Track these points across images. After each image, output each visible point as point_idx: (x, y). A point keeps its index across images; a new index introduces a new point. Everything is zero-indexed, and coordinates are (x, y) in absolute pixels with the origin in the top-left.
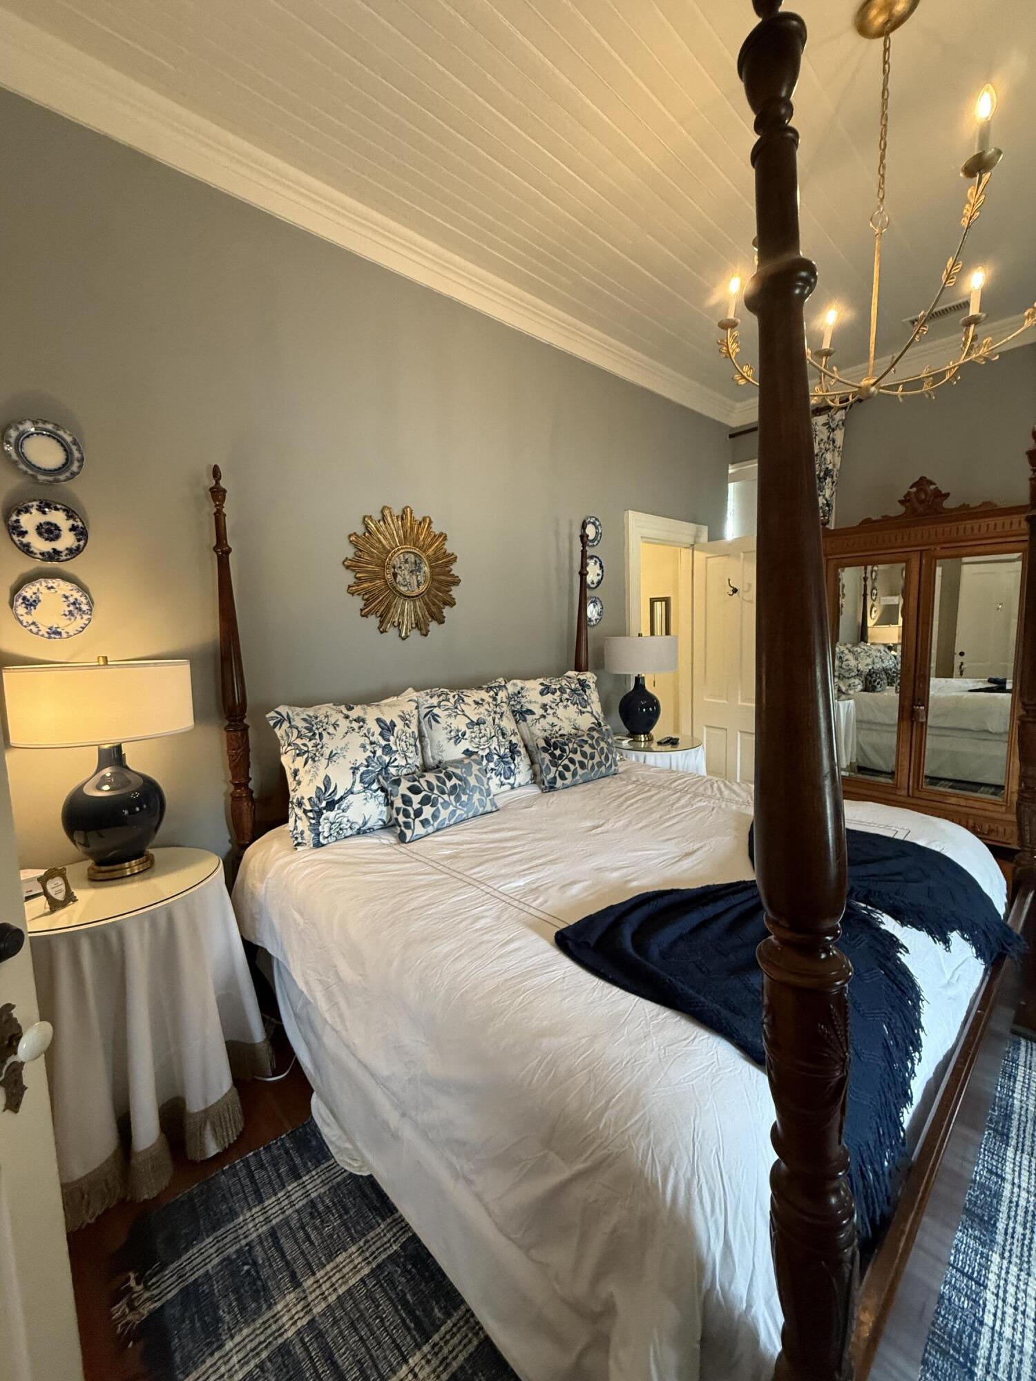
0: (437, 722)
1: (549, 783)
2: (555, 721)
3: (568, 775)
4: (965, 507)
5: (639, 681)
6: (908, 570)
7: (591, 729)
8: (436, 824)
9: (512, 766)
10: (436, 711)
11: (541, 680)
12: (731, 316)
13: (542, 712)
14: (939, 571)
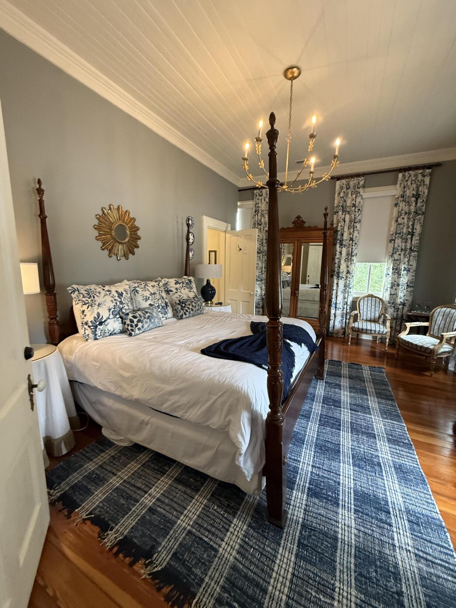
0: (138, 293)
1: (180, 316)
2: (181, 294)
3: (187, 313)
4: (310, 227)
5: (208, 281)
6: (294, 246)
7: (194, 298)
8: (143, 330)
9: (167, 311)
10: (137, 289)
11: (175, 279)
12: (246, 156)
13: (176, 291)
14: (303, 247)
